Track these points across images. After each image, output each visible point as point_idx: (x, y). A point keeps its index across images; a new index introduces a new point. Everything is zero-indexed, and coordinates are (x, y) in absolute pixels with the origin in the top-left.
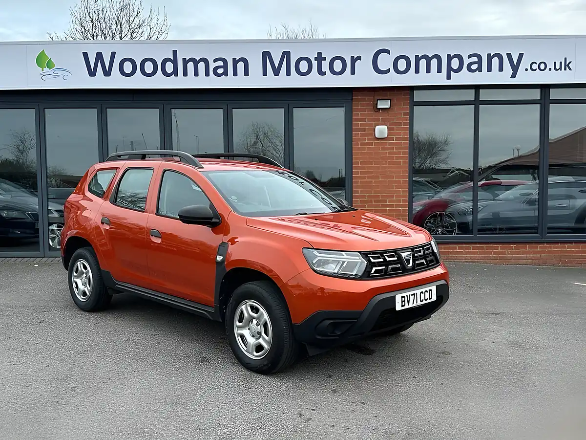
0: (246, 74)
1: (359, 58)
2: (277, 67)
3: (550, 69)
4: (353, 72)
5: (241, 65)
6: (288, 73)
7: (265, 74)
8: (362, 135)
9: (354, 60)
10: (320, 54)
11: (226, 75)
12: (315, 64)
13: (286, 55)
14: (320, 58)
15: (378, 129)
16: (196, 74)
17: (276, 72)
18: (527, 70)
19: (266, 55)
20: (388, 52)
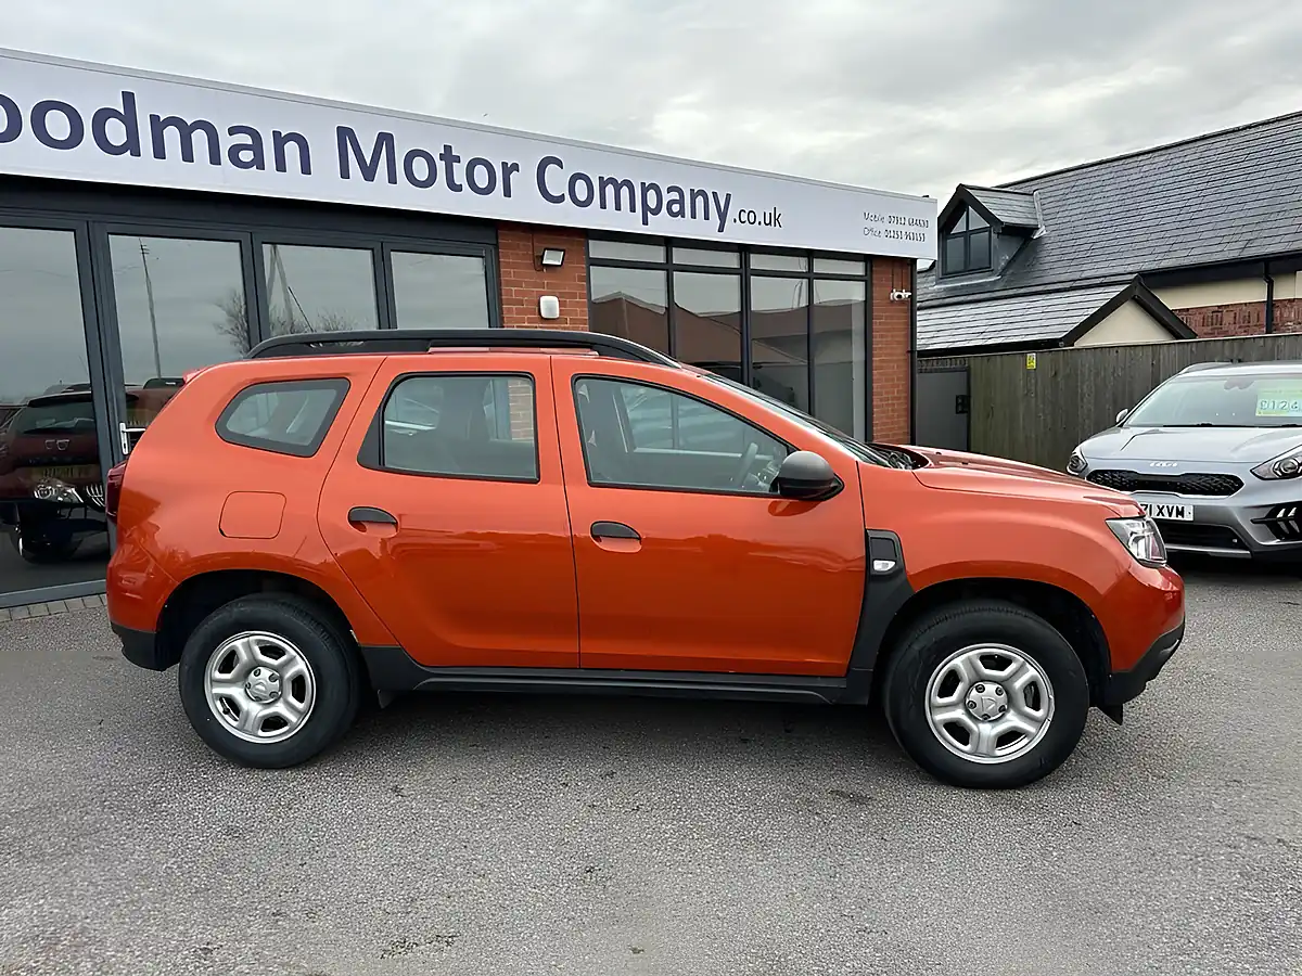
0: (306, 169)
1: (515, 167)
2: (368, 162)
3: (760, 223)
4: (507, 193)
5: (291, 149)
6: (392, 179)
7: (345, 174)
8: (519, 312)
9: (509, 169)
10: (448, 148)
11: (261, 166)
12: (441, 166)
13: (385, 140)
14: (449, 157)
15: (546, 302)
16: (188, 156)
17: (369, 173)
18: (735, 221)
19: (345, 134)
20: (560, 164)
